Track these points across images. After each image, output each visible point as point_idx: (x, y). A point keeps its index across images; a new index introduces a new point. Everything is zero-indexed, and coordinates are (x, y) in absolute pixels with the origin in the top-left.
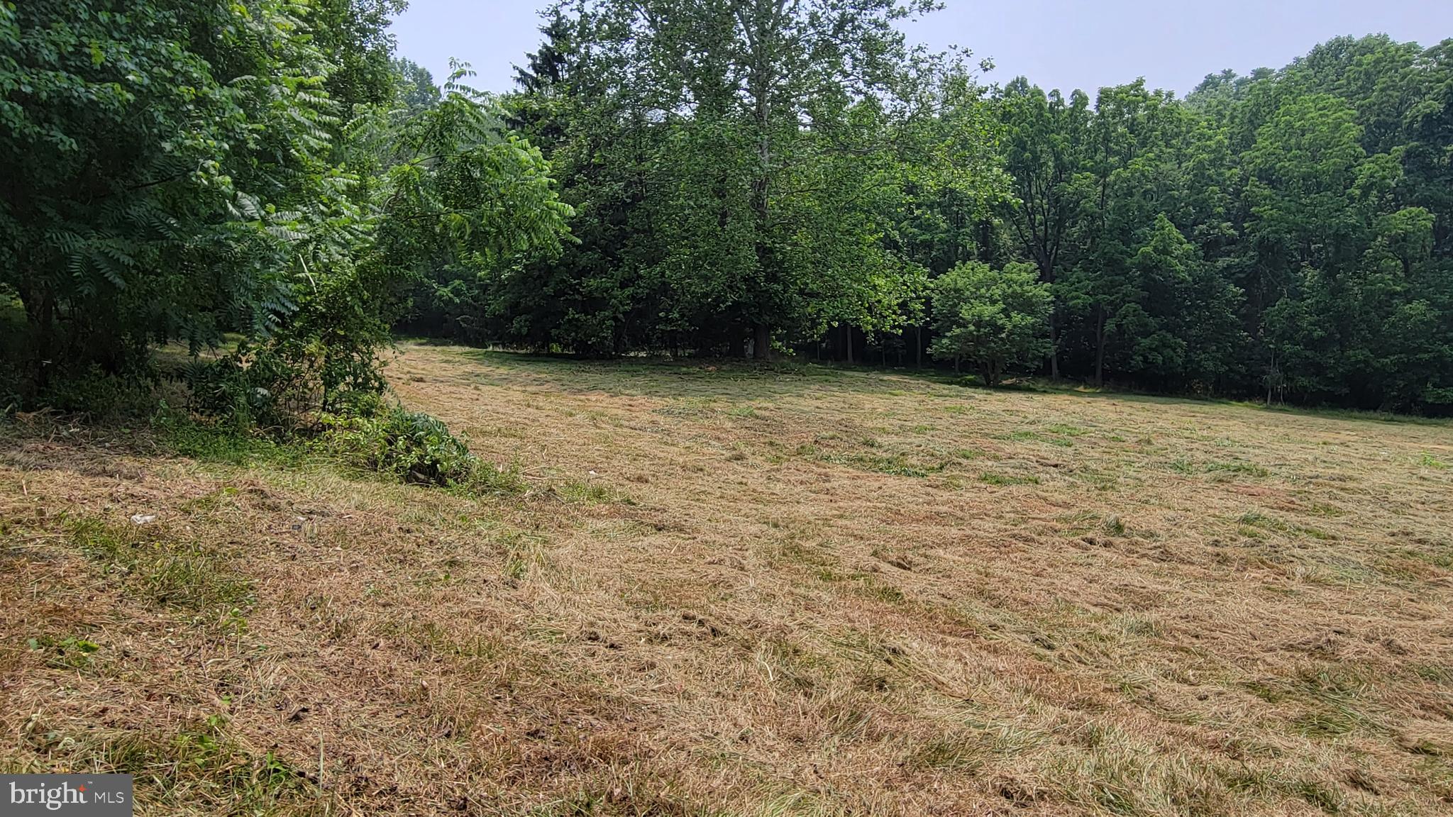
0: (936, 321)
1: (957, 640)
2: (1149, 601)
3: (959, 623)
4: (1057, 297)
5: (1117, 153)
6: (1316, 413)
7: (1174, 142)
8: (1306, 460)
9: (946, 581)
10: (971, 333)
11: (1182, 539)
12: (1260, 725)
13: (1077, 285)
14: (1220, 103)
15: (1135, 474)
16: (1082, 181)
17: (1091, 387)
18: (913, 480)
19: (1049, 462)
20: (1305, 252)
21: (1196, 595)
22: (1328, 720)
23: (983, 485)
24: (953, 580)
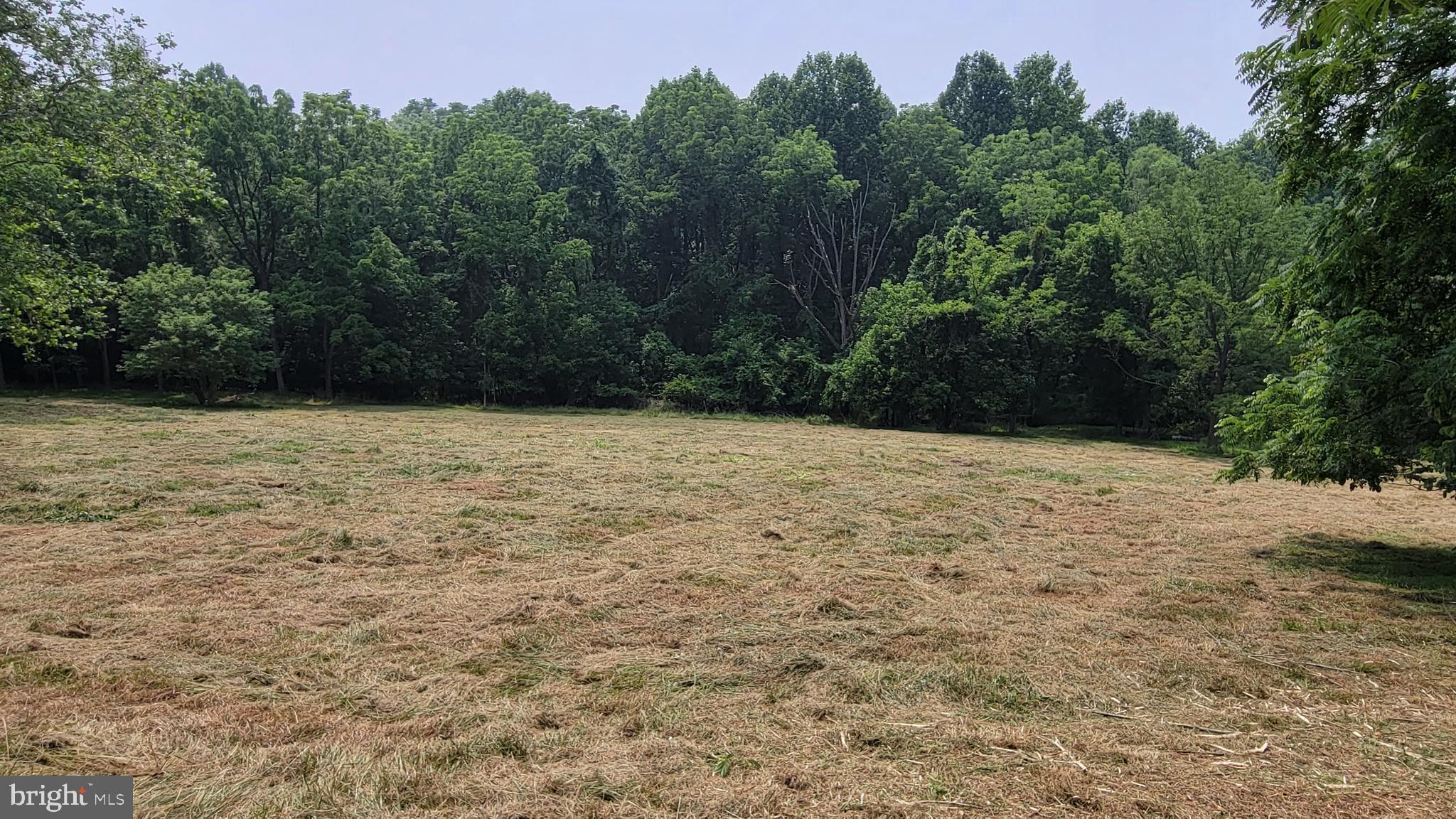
0: (127, 332)
1: (148, 707)
2: (376, 607)
3: (155, 685)
4: (277, 307)
5: (329, 162)
6: (521, 411)
7: (384, 158)
8: (513, 452)
9: (140, 639)
10: (175, 345)
11: (408, 541)
12: (471, 699)
13: (297, 294)
14: (424, 128)
15: (365, 484)
16: (293, 186)
17: (321, 399)
18: (96, 526)
19: (273, 483)
20: (504, 270)
21: (419, 592)
22: (526, 677)
23: (193, 519)
24: (148, 637)
